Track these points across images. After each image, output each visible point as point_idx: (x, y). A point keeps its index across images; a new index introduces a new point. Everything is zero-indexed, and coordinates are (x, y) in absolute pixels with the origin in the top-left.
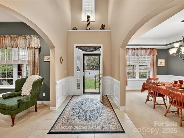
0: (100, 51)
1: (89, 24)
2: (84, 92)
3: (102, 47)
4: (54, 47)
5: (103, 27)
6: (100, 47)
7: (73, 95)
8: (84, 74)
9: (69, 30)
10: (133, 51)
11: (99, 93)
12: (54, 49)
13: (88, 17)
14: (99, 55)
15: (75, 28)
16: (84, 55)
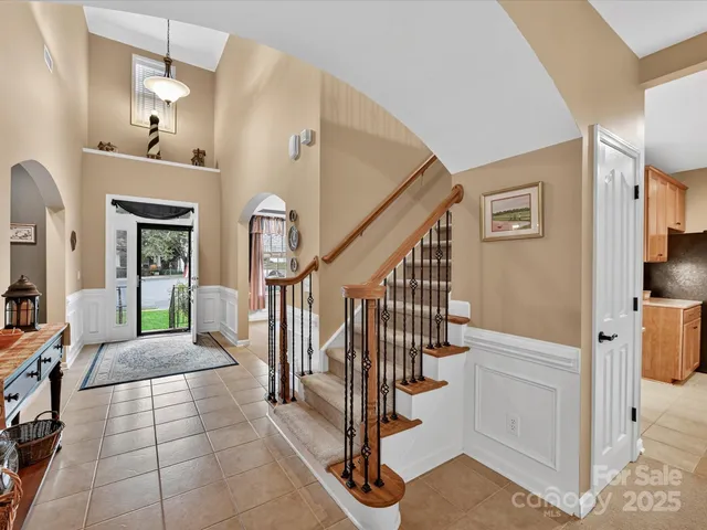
0: (192, 220)
1: (156, 141)
2: (139, 334)
3: (196, 210)
4: (62, 208)
5: (199, 158)
6: (192, 210)
7: (103, 344)
8: (140, 283)
9: (85, 150)
10: (280, 222)
11: (188, 330)
12: (60, 213)
13: (154, 120)
14: (189, 229)
15: (109, 144)
16: (141, 226)
